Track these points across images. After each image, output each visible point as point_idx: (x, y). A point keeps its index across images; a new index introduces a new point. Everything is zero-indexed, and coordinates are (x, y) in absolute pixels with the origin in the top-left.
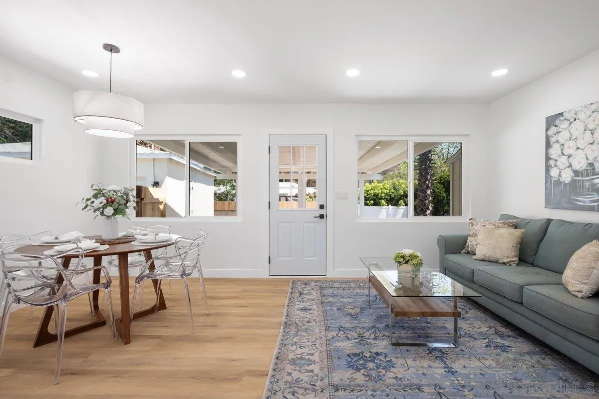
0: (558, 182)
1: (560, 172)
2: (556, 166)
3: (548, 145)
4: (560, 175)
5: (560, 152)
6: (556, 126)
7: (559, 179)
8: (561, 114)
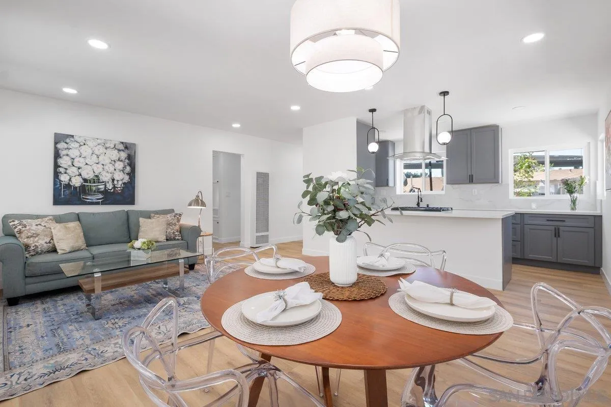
0: (68, 186)
1: (70, 178)
2: (65, 173)
3: (57, 155)
4: (70, 180)
5: (70, 163)
6: (66, 143)
7: (69, 183)
8: (73, 136)
